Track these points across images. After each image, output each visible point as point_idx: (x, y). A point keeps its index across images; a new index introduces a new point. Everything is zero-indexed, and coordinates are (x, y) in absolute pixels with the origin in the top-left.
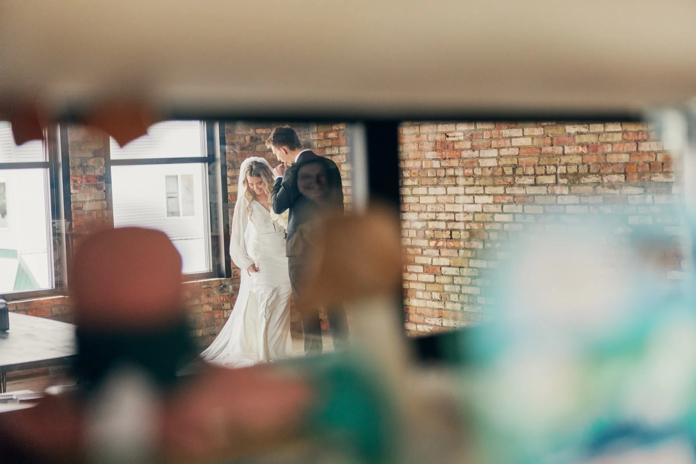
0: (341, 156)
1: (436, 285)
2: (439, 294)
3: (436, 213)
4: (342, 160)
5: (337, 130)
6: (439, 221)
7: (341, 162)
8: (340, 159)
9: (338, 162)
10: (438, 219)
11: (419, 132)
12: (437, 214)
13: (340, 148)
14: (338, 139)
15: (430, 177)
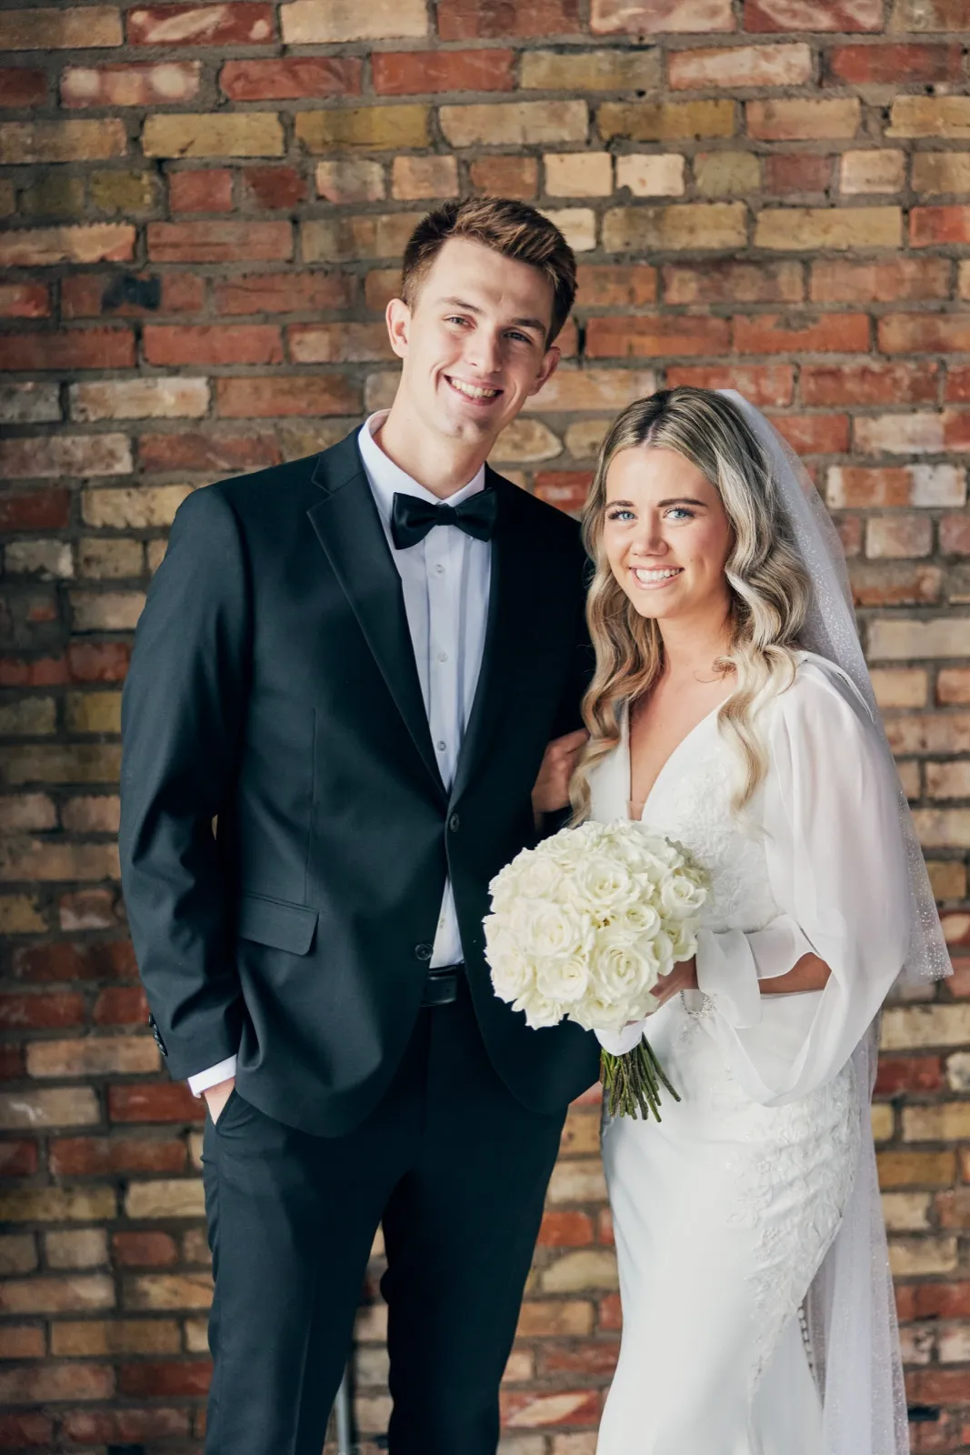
0: (86, 439)
1: (907, 1156)
2: (922, 1201)
3: (922, 760)
4: (89, 463)
5: (40, 271)
6: (946, 804)
7: (88, 473)
8: (79, 454)
9: (55, 473)
10: (942, 793)
11: (806, 299)
12: (932, 769)
13: (74, 389)
14: (52, 325)
15: (883, 562)
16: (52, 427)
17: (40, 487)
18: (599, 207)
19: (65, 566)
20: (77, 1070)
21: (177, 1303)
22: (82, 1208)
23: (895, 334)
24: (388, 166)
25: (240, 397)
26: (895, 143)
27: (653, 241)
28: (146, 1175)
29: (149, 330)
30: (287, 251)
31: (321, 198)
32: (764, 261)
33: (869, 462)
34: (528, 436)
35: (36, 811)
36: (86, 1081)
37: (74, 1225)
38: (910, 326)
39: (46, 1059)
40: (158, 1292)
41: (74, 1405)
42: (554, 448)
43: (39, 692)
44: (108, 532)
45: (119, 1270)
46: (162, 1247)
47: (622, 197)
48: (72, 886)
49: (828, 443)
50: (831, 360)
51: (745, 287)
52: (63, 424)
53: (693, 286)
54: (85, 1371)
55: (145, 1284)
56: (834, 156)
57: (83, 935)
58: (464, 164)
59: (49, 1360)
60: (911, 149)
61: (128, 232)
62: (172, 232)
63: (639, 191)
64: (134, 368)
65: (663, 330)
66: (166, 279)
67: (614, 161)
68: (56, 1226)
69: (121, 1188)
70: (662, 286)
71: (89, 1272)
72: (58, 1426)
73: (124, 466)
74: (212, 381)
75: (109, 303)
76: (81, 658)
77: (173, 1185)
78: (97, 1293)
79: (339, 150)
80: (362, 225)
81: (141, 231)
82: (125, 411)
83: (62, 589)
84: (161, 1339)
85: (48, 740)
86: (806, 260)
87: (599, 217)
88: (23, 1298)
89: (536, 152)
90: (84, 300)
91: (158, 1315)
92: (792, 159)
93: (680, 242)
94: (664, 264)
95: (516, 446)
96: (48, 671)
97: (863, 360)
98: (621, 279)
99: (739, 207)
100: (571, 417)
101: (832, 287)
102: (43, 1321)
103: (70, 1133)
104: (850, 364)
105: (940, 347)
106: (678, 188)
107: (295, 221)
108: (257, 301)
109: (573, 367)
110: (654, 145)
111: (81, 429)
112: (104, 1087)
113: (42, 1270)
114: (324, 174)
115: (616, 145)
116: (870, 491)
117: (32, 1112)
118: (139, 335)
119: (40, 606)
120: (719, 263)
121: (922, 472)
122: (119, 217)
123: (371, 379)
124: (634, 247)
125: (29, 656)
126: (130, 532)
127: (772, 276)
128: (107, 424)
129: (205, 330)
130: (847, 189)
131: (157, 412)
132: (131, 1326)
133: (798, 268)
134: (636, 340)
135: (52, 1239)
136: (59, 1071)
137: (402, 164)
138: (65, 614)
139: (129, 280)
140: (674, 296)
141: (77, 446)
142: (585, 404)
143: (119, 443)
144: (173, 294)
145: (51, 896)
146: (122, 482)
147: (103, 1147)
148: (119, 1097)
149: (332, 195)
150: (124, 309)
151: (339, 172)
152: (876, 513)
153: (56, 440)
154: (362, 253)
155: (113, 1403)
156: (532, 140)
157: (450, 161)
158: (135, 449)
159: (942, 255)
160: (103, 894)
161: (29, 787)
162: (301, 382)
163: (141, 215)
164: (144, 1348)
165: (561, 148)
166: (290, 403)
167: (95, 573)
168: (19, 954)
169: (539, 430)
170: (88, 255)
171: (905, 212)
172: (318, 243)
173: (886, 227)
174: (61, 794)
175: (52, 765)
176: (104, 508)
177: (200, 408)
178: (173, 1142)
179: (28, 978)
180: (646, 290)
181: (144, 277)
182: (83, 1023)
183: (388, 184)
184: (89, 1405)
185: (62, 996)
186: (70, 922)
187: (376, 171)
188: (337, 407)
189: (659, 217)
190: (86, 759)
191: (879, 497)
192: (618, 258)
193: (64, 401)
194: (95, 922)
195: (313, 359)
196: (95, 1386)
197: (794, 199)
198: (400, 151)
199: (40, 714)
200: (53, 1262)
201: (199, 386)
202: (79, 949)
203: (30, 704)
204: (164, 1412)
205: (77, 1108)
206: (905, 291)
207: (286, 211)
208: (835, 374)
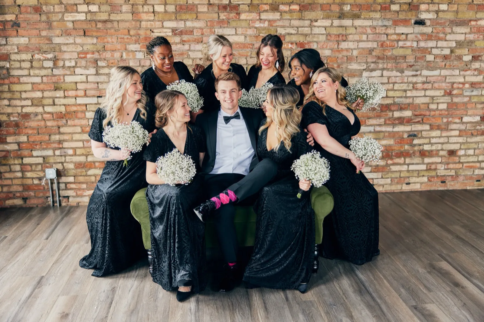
16: (5, 45)
17: (3, 54)
18: (86, 13)
19: (8, 66)
20: (14, 141)
21: (32, 176)
22: (16, 162)
23: (132, 33)
24: (54, 6)
25: (33, 41)
26: (130, 4)
27: (94, 18)
28: (26, 157)
29: (19, 31)
30: (39, 19)
31: (44, 11)
32: (111, 21)
33: (129, 52)
34: (77, 47)
35: (6, 102)
36: (16, 143)
37: (15, 164)
38: (134, 31)
39: (9, 139)
40: (29, 175)
41: (17, 192)
42: (81, 49)
43: (5, 84)
44: (14, 61)
45: (22, 171)
46: (29, 168)
47: (90, 12)
48: (12, 113)
49: (123, 49)
50: (123, 36)
51: (109, 25)
52: (6, 44)
53: (101, 25)
54: (18, 186)
55: (26, 173)
56: (121, 6)
57: (14, 121)
58: (65, 6)
59: (12, 185)
60: (133, 5)
61: (15, 16)
62: (21, 16)
63: (92, 11)
64: (17, 36)
65: (97, 32)
66: (21, 23)
67: (88, 6)
68: (12, 164)
69: (22, 159)
70: (96, 25)
71: (18, 171)
72: (14, 195)
73: (16, 51)
74: (29, 38)
75: (12, 26)
76: (11, 79)
77: (30, 158)
78: (19, 175)
79: (46, 4)
80: (50, 15)
81: (17, 16)
82: (16, 42)
83: (8, 69)
84: (29, 182)
85: (7, 92)
86: (118, 21)
87: (86, 14)
88: (7, 175)
89: (76, 5)
90: (8, 26)
91: (29, 178)
92: (115, 6)
93: (99, 18)
94: (96, 22)
95: (76, 49)
96: (6, 81)
97: (127, 36)
98: (90, 24)
99: (107, 13)
100: (84, 44)
101: (122, 25)
102: (11, 179)
103: (14, 151)
104: (125, 37)
105: (139, 35)
106: (98, 10)
107: (40, 15)
108: (35, 26)
109: (84, 37)
110: (94, 4)
111: (9, 45)
112: (19, 144)
113: (11, 171)
114: (44, 8)
115: (88, 4)
116: (130, 56)
117: (8, 147)
118: (17, 31)
119: (5, 71)
120: (105, 22)
121: (137, 53)
122: (13, 13)
123: (53, 38)
124: (92, 19)
125: (3, 79)
126: (18, 61)
127: (113, 24)
128: (13, 45)
129: (27, 31)
130: (123, 11)
131: (21, 43)
132: (25, 180)
133: (117, 23)
134: (93, 33)
135: (12, 166)
136: (12, 141)
137: (56, 6)
138: (9, 73)
139: (15, 23)
140: (98, 26)
141: (8, 48)
142: (86, 42)
143: (16, 48)
144: (22, 25)
145: (9, 115)
146: (16, 53)
147: (19, 153)
148: (21, 145)
149: (45, 11)
150: (15, 27)
151: (46, 7)
152: (131, 59)
153: (6, 47)
154: (51, 20)
155: (23, 191)
156: (75, 3)
157: (63, 6)
158: (18, 48)
159: (138, 21)
160: (17, 115)
161: (4, 99)
162: (42, 39)
163: (17, 13)
164: (27, 183)
165: (80, 4)
166: (41, 42)
167: (13, 67)
168: (4, 124)
169: (79, 46)
170: (9, 19)
171: (133, 14)
172: (44, 18)
173: (129, 16)
174: (9, 100)
175: (8, 95)
176: (13, 57)
177: (27, 42)
178: (30, 152)
179: (6, 127)
180: (94, 25)
181: (18, 22)
182: (15, 134)
183: (54, 9)
184: (19, 192)
185: (11, 130)
186: (12, 119)
187: (52, 7)
188: (48, 42)
189: (95, 14)
190: (13, 94)
191: (131, 57)
192: (90, 21)
193: (6, 41)
194: (16, 119)
195: (44, 35)
196: (20, 189)
197: (115, 12)
198: (55, 4)
199: (6, 88)
200: (12, 170)
201: (27, 39)
202: (14, 123)
203: (4, 86)
204: (30, 193)
205: (15, 147)
206: (133, 26)
207: (39, 13)
208: (123, 38)
